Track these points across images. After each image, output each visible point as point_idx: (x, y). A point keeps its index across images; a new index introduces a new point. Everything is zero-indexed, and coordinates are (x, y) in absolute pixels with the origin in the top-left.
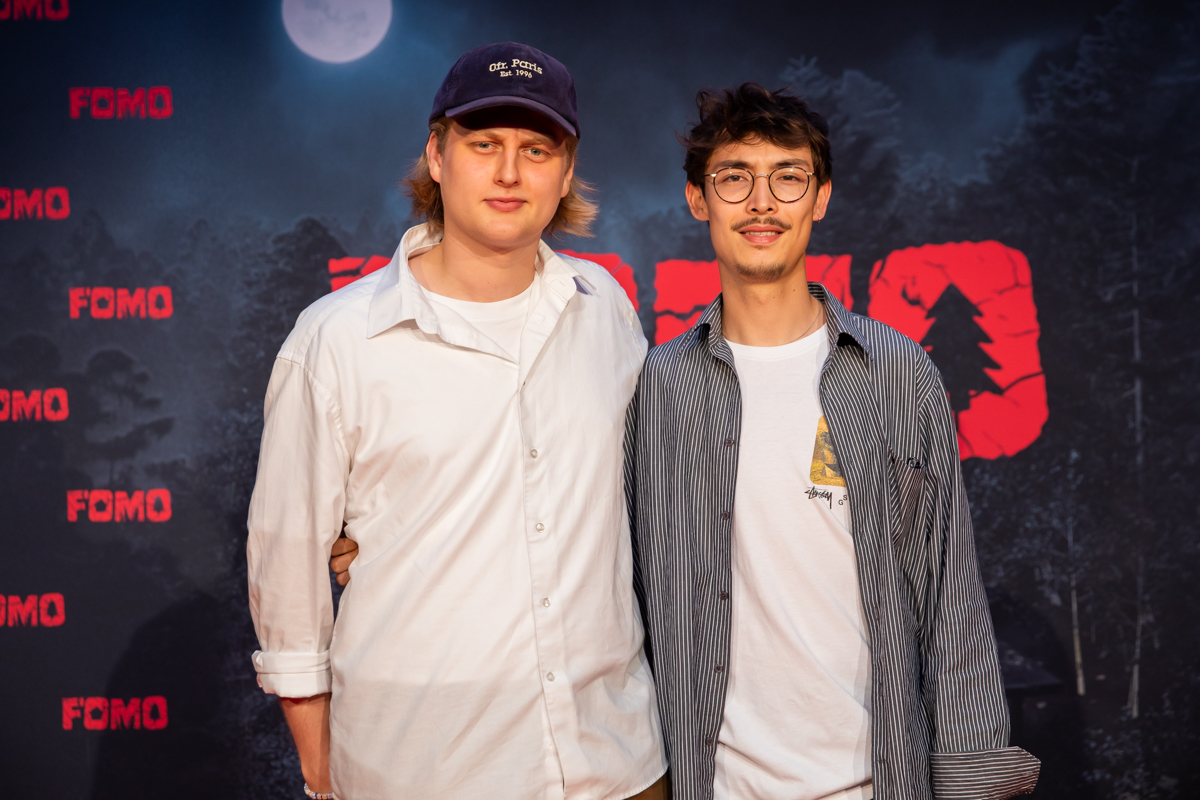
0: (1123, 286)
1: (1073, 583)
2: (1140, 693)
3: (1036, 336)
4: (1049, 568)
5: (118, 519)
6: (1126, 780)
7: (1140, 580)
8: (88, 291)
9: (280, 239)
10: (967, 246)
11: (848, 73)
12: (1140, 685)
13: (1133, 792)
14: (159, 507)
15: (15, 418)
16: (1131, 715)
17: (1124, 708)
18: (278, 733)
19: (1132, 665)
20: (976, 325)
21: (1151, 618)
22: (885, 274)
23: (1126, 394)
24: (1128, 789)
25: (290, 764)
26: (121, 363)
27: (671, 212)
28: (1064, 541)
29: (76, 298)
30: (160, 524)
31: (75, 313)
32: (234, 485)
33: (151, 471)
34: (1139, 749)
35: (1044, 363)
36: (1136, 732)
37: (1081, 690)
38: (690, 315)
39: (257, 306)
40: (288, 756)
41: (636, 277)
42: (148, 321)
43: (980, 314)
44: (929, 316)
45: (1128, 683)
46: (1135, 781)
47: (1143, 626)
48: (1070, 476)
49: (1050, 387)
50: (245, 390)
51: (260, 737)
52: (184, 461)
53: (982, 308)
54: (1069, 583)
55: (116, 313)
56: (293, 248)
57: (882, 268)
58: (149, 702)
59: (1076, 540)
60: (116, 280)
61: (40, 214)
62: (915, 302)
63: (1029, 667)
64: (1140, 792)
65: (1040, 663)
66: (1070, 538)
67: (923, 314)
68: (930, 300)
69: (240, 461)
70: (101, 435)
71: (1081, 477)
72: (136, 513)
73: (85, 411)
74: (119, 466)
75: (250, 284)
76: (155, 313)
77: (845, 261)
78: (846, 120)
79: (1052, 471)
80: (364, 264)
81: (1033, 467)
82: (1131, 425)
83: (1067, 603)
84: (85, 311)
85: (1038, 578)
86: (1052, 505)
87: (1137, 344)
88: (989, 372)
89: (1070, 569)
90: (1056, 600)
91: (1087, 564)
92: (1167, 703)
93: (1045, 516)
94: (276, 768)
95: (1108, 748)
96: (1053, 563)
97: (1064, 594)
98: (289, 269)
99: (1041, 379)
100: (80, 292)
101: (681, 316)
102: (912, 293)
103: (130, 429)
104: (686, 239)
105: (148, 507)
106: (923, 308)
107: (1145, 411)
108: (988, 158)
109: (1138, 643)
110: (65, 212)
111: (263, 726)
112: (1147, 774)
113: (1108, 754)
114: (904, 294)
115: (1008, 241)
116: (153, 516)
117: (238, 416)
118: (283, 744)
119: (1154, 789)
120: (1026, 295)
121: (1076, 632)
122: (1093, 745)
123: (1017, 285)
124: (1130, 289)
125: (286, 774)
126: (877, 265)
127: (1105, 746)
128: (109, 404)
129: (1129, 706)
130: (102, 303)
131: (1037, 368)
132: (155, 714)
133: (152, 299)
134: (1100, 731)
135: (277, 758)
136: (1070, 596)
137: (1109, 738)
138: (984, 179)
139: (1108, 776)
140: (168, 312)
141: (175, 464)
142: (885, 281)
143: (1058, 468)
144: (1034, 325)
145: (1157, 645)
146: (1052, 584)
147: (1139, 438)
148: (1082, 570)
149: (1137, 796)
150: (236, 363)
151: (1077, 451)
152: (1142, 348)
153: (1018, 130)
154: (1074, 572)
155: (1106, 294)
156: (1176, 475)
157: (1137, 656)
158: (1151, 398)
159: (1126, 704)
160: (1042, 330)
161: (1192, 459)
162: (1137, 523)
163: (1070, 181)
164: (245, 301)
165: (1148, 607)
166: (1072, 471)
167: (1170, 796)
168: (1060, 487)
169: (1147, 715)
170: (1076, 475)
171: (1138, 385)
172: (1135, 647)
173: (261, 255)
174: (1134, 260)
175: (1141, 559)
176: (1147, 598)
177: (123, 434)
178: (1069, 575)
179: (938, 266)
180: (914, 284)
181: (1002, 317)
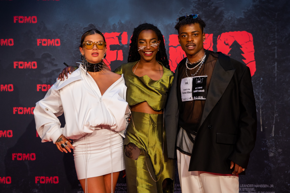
0: (273, 41)
1: (261, 107)
2: (274, 131)
3: (254, 52)
6: (271, 150)
7: (275, 106)
8: (41, 39)
9: (85, 28)
10: (239, 32)
12: (275, 129)
13: (272, 152)
15: (25, 68)
16: (272, 136)
17: (271, 134)
19: (273, 125)
20: (241, 50)
21: (277, 115)
22: (220, 38)
23: (273, 65)
24: (271, 152)
26: (49, 56)
27: (173, 23)
29: (38, 41)
31: (38, 45)
34: (274, 143)
35: (255, 58)
36: (273, 139)
37: (262, 130)
38: (177, 47)
42: (55, 47)
43: (242, 47)
44: (230, 48)
45: (272, 129)
46: (273, 150)
47: (275, 116)
48: (260, 84)
49: (256, 64)
53: (242, 46)
54: (260, 107)
55: (47, 44)
57: (220, 37)
59: (261, 98)
60: (48, 37)
61: (30, 22)
62: (227, 44)
64: (274, 152)
66: (260, 97)
67: (229, 47)
68: (230, 44)
70: (44, 72)
71: (263, 84)
73: (41, 66)
74: (48, 79)
75: (78, 39)
76: (56, 45)
77: (212, 35)
78: (213, 3)
79: (257, 82)
82: (274, 72)
83: (259, 112)
84: (41, 44)
86: (256, 90)
88: (243, 60)
89: (260, 104)
91: (264, 103)
92: (280, 133)
93: (255, 92)
97: (258, 109)
99: (255, 62)
100: (39, 40)
101: (174, 47)
102: (226, 43)
103: (51, 71)
107: (277, 69)
108: (244, 12)
109: (274, 120)
110: (36, 22)
112: (275, 148)
113: (267, 144)
114: (225, 43)
115: (248, 31)
119: (277, 152)
120: (252, 43)
121: (261, 118)
122: (264, 142)
123: (250, 41)
124: (275, 42)
126: (219, 36)
128: (46, 65)
129: (272, 134)
130: (44, 42)
131: (254, 60)
133: (56, 41)
134: (265, 139)
136: (260, 110)
137: (267, 141)
139: (267, 149)
140: (59, 44)
142: (220, 40)
143: (258, 82)
144: (253, 50)
145: (278, 121)
147: (276, 75)
148: (263, 104)
149: (273, 153)
150: (75, 56)
151: (262, 78)
152: (277, 55)
153: (251, 6)
154: (261, 105)
155: (269, 43)
156: (284, 83)
157: (274, 123)
158: (279, 66)
159: (271, 133)
160: (255, 51)
161: (287, 80)
162: (275, 94)
163: (262, 18)
164: (77, 42)
165: (277, 112)
166: (261, 82)
167: (280, 153)
168: (258, 86)
169: (276, 136)
170: (262, 83)
171: (276, 63)
172: (274, 121)
173: (80, 32)
174: (276, 35)
175: (276, 102)
176: (277, 110)
177: (49, 72)
178: (260, 105)
179: (232, 36)
180: (227, 40)
181: (246, 48)
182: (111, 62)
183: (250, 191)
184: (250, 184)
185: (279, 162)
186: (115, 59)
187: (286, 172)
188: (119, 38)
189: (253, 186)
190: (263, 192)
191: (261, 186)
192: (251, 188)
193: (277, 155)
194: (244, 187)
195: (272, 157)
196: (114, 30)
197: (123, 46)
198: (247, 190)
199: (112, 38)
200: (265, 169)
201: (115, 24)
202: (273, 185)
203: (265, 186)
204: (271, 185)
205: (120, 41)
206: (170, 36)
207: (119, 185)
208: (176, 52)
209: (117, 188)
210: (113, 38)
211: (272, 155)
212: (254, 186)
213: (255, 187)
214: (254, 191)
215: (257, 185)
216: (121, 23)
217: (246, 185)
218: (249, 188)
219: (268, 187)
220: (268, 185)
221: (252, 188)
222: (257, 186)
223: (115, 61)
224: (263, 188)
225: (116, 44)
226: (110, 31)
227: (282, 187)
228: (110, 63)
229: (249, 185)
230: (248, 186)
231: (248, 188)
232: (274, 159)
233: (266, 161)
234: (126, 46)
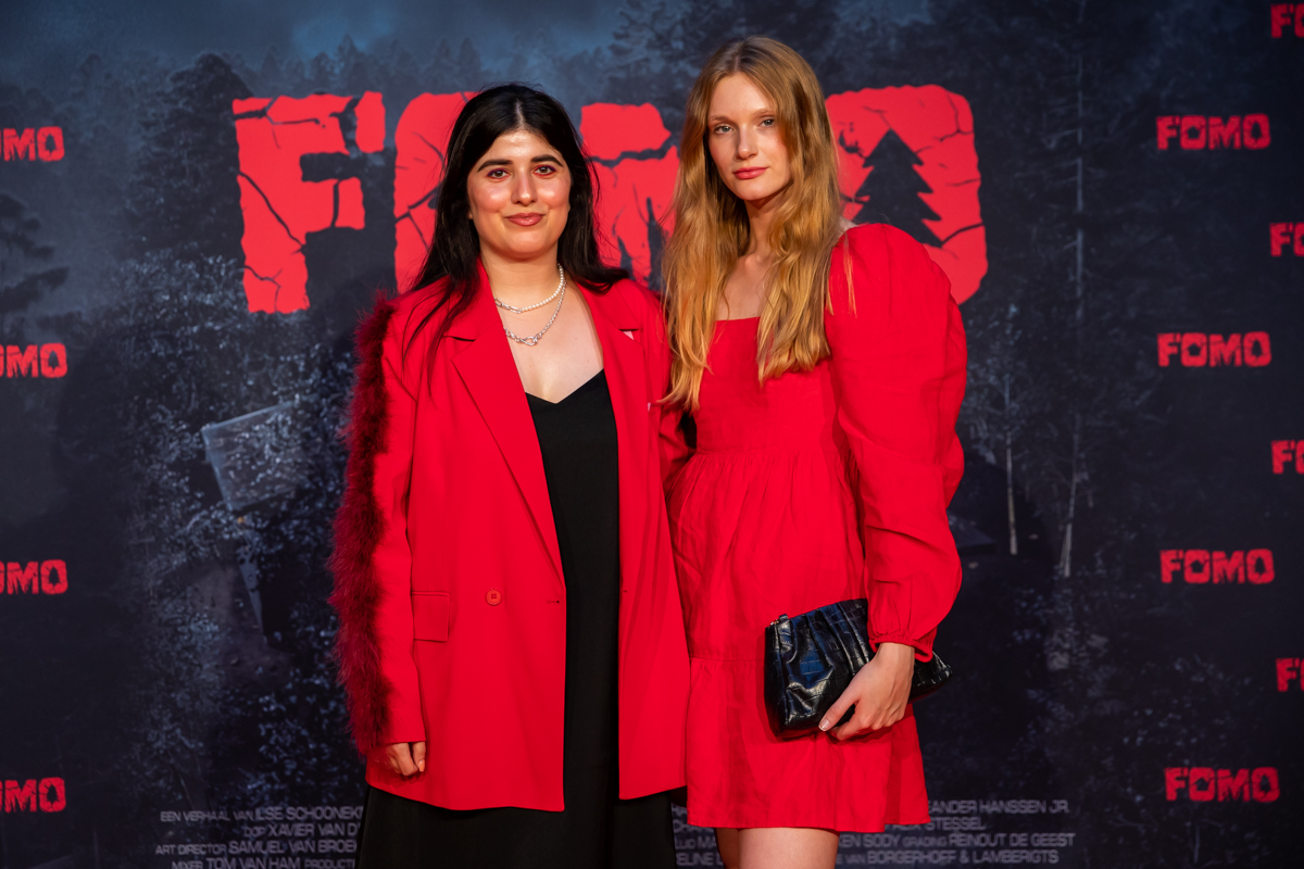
0: (1068, 133)
1: (1009, 441)
2: (1072, 553)
3: (978, 184)
4: (985, 426)
5: (10, 374)
7: (1076, 437)
9: (180, 76)
10: (907, 89)
12: (1074, 544)
13: (1062, 651)
14: (53, 363)
16: (1063, 575)
17: (1056, 567)
18: (185, 598)
19: (1065, 524)
20: (916, 174)
21: (1086, 476)
23: (1068, 247)
24: (1059, 648)
25: (198, 629)
26: (9, 208)
27: (598, 51)
28: (1001, 398)
30: (54, 379)
32: (134, 339)
33: (45, 324)
34: (1070, 609)
35: (983, 215)
36: (1067, 591)
37: (1014, 550)
38: (618, 162)
39: (156, 149)
40: (195, 622)
42: (37, 164)
43: (920, 163)
44: (866, 165)
45: (1061, 542)
46: (1064, 640)
47: (1078, 485)
48: (1008, 332)
49: (989, 239)
50: (144, 239)
51: (165, 601)
52: (79, 314)
53: (922, 156)
54: (1005, 441)
55: (3, 155)
56: (194, 86)
58: (48, 565)
59: (1013, 397)
62: (853, 149)
63: (961, 526)
64: (1070, 651)
65: (973, 523)
66: (1007, 396)
67: (861, 161)
68: (867, 150)
69: (140, 315)
71: (1019, 332)
72: (30, 368)
74: (10, 318)
75: (147, 125)
76: (45, 155)
79: (991, 326)
80: (270, 104)
81: (971, 322)
82: (1072, 278)
83: (1001, 461)
85: (973, 437)
86: (989, 361)
87: (1080, 194)
88: (928, 223)
89: (1006, 427)
90: (991, 458)
91: (1023, 422)
92: (1100, 562)
93: (981, 373)
94: (183, 634)
95: (1039, 608)
96: (988, 422)
97: (999, 451)
98: (190, 109)
99: (981, 231)
102: (850, 140)
103: (21, 279)
104: (613, 80)
105: (43, 362)
106: (861, 155)
107: (1086, 264)
109: (1072, 502)
111: (168, 590)
112: (1077, 633)
113: (1039, 613)
114: (843, 142)
115: (946, 85)
116: (47, 372)
117: (137, 266)
118: (190, 608)
119: (1083, 648)
120: (967, 142)
121: (1010, 490)
122: (1024, 605)
123: (959, 131)
124: (1076, 135)
125: (193, 640)
127: (1036, 605)
129: (1061, 564)
131: (978, 220)
132: (54, 578)
133: (42, 139)
134: (1032, 591)
135: (184, 624)
136: (1005, 454)
137: (1040, 598)
138: (927, 20)
139: (1038, 636)
140: (59, 154)
141: (70, 316)
143: (996, 323)
144: (977, 175)
146: (987, 442)
147: (1079, 292)
148: (1018, 428)
149: (1066, 655)
150: (134, 209)
151: (1016, 306)
152: (1085, 198)
154: (1010, 430)
155: (1049, 141)
156: (1116, 330)
157: (1071, 514)
158: (1093, 250)
159: (1059, 563)
160: (983, 179)
161: (1132, 313)
162: (1075, 379)
163: (1015, 22)
164: (142, 143)
165: (1084, 465)
166: (1010, 326)
167: (1100, 655)
168: (998, 343)
169: (1079, 574)
170: (1014, 330)
171: (1080, 237)
172: (1069, 506)
173: (158, 94)
174: (1080, 106)
175: (1078, 416)
176: (1083, 456)
177: (15, 285)
178: (1004, 433)
179: (878, 111)
180: (852, 130)
181: (942, 165)
182: (309, 236)
183: (961, 831)
184: (959, 800)
185: (1093, 693)
186: (327, 223)
187: (1126, 740)
188: (346, 122)
189: (974, 808)
190: (1019, 832)
191: (1013, 807)
192: (965, 818)
193: (1085, 664)
194: (935, 814)
195: (1062, 672)
196: (321, 85)
197: (363, 160)
198: (946, 828)
199: (312, 124)
200: (1030, 726)
201: (322, 56)
202: (1064, 802)
203: (1028, 807)
204: (1055, 802)
205: (350, 136)
207: (354, 813)
208: (615, 185)
209: (343, 825)
210: (316, 121)
211: (1060, 663)
212: (978, 806)
213: (981, 811)
214: (979, 832)
215: (994, 803)
216: (353, 49)
217: (943, 803)
218: (956, 818)
219: (1044, 810)
220: (1045, 803)
221: (969, 815)
222: (991, 808)
223: (325, 231)
224: (1018, 814)
225: (331, 149)
226: (299, 91)
227: (1108, 810)
228: (303, 241)
229: (954, 802)
230: (949, 810)
231: (952, 815)
232: (1070, 681)
233: (1032, 694)
234: (379, 162)
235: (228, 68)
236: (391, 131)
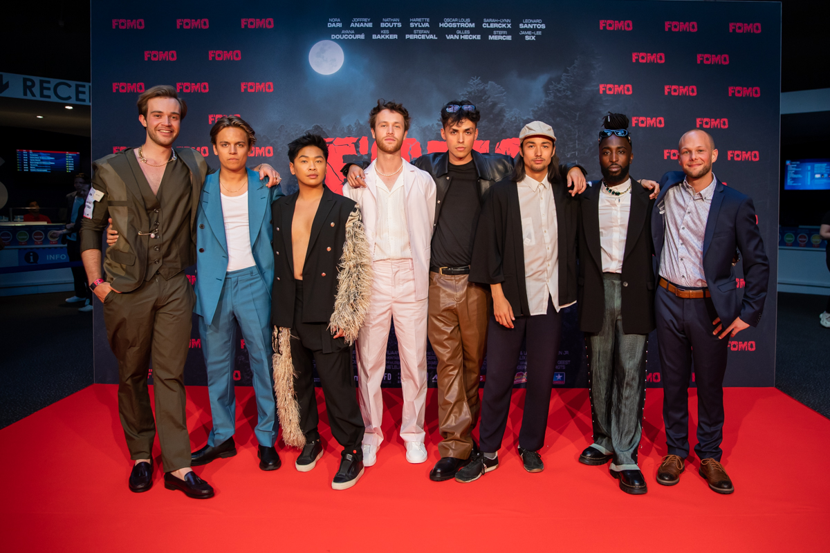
0: (573, 153)
11: (490, 82)
22: (500, 147)
27: (433, 125)
41: (421, 146)
42: (265, 156)
55: (255, 155)
76: (267, 155)
77: (488, 142)
78: (489, 97)
80: (334, 140)
84: (246, 154)
108: (533, 111)
114: (506, 153)
124: (576, 153)
126: (498, 144)
130: (251, 152)
133: (267, 150)
140: (271, 155)
153: (543, 102)
155: (568, 155)
163: (558, 119)
174: (577, 145)
180: (509, 150)
182: (345, 179)
188: (356, 145)
196: (349, 134)
197: (361, 157)
199: (346, 146)
201: (350, 125)
202: (567, 352)
204: (565, 352)
205: (358, 150)
206: (429, 143)
210: (348, 145)
216: (359, 123)
225: (352, 154)
226: (343, 136)
227: (580, 354)
234: (366, 157)
235: (322, 129)
236: (370, 148)
